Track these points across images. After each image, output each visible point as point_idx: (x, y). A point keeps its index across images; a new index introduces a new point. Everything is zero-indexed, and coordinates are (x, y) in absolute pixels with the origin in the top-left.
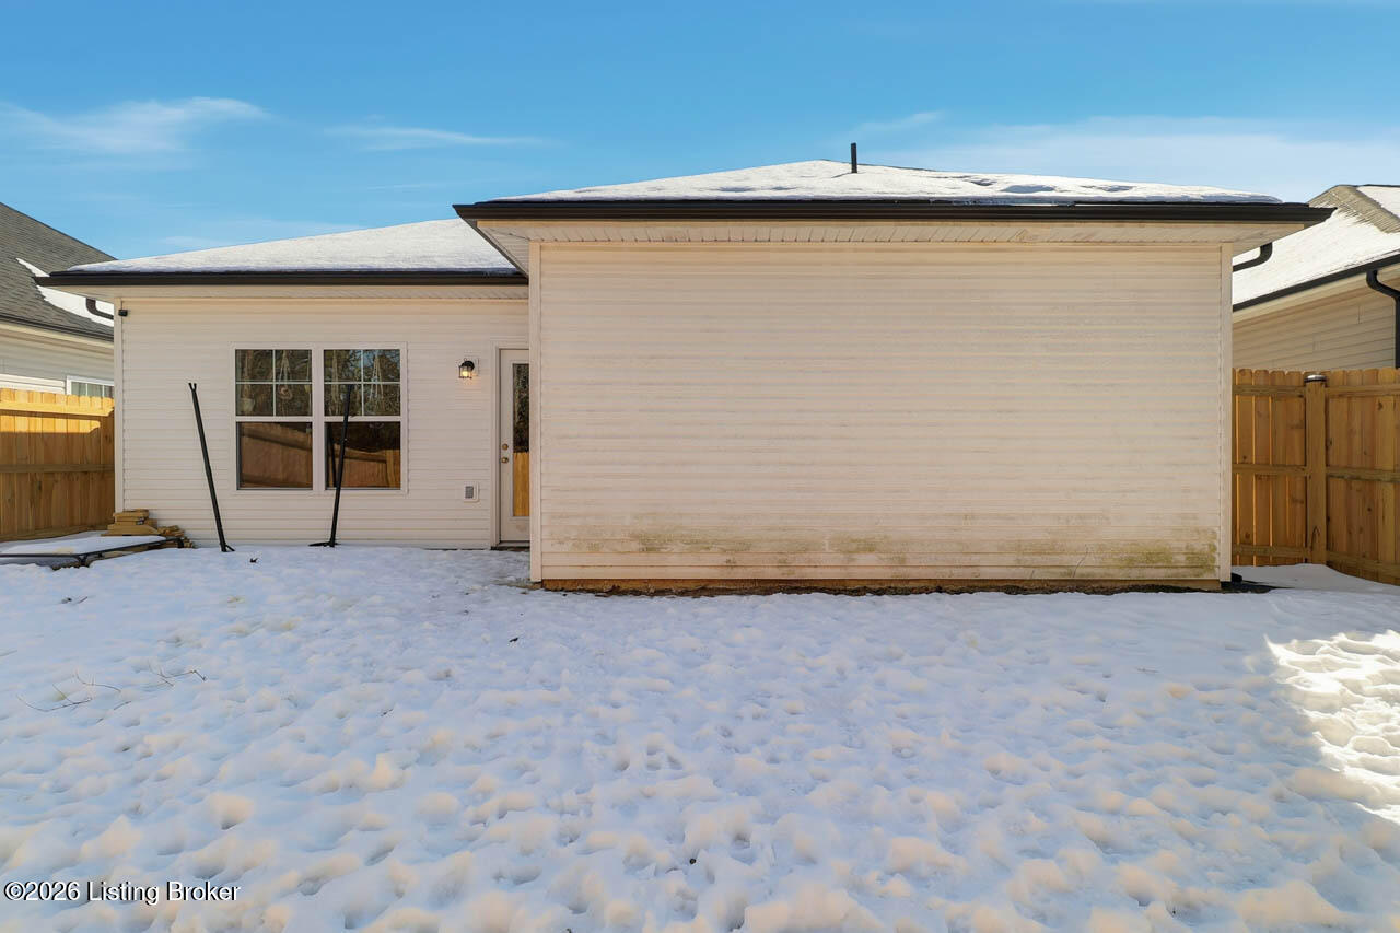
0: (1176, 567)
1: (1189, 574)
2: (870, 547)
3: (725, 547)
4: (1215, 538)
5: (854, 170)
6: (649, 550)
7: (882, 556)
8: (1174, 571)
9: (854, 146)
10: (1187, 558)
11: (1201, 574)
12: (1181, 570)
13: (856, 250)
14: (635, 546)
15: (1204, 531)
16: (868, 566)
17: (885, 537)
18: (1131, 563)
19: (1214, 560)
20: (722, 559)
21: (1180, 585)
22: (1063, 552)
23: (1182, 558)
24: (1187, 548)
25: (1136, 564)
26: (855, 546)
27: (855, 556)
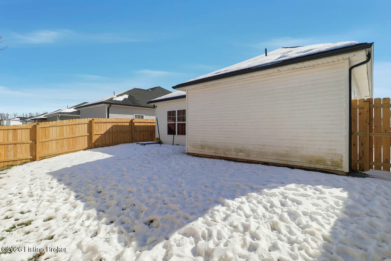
0: (328, 165)
1: (332, 168)
2: (241, 151)
3: (215, 149)
4: (342, 157)
5: (266, 55)
6: (203, 148)
7: (245, 154)
8: (327, 166)
9: (266, 49)
10: (331, 163)
11: (337, 169)
12: (329, 166)
13: (239, 82)
14: (200, 147)
15: (338, 155)
16: (241, 156)
17: (245, 149)
18: (311, 162)
19: (342, 164)
20: (214, 151)
21: (329, 171)
22: (290, 157)
23: (329, 163)
24: (331, 160)
25: (313, 163)
26: (238, 151)
27: (239, 153)
